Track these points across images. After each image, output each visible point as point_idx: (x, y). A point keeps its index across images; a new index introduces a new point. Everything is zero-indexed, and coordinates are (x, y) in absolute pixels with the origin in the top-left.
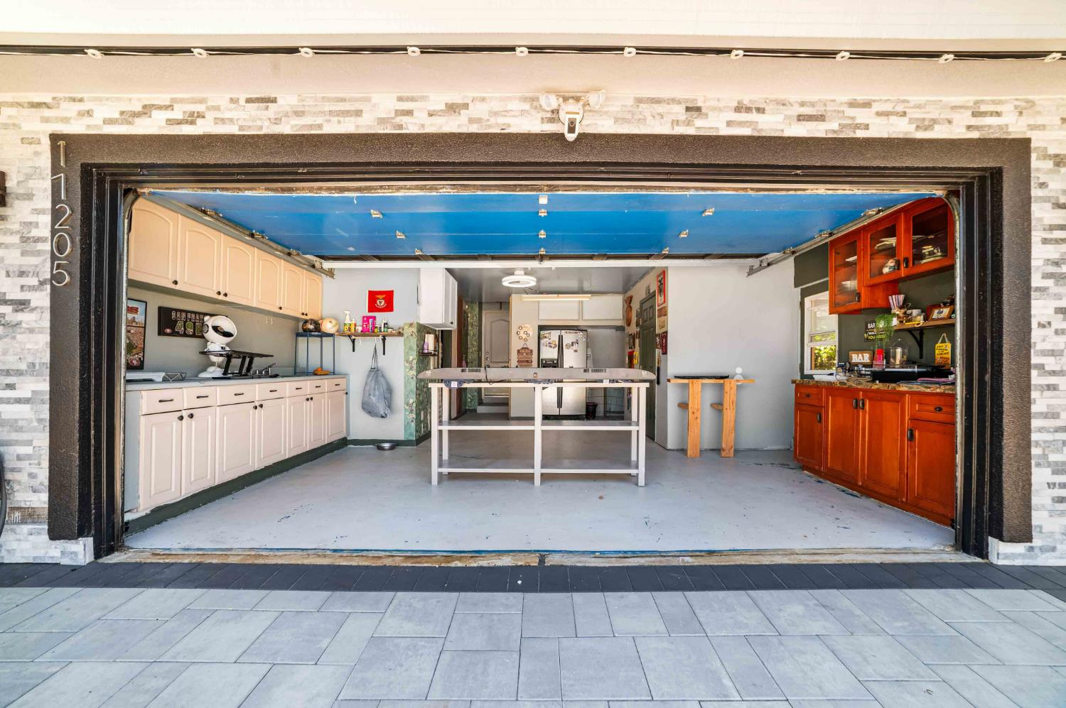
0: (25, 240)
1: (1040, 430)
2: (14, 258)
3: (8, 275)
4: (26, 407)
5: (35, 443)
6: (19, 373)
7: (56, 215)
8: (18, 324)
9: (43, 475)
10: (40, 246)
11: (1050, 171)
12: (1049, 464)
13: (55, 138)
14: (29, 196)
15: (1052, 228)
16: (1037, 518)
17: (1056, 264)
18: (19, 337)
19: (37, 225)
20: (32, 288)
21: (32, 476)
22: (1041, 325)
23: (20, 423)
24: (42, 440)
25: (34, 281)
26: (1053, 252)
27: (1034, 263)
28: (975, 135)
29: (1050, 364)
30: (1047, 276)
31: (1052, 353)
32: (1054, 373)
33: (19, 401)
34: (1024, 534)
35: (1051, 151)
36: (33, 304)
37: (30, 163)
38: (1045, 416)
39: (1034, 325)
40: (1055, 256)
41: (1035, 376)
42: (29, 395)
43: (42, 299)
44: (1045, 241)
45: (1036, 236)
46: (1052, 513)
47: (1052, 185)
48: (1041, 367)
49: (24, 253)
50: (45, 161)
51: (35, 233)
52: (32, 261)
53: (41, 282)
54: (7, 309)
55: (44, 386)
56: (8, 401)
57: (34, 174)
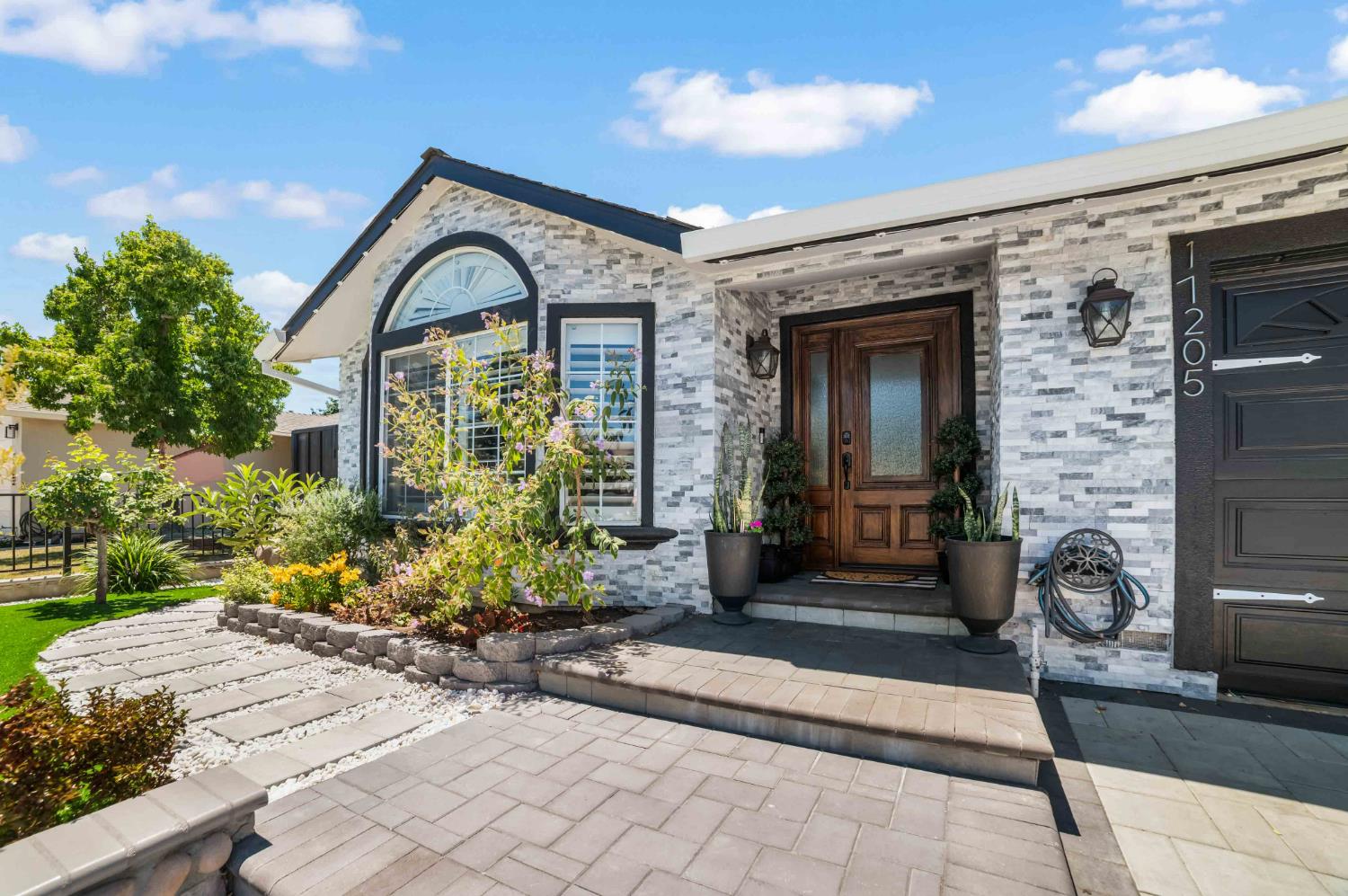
0: (1135, 351)
2: (1123, 371)
3: (1116, 388)
4: (1143, 527)
5: (1154, 565)
6: (1133, 491)
7: (1181, 322)
8: (1133, 439)
9: (1165, 599)
10: (1157, 356)
13: (1178, 239)
14: (1141, 305)
18: (1132, 453)
19: (1152, 333)
20: (1147, 401)
21: (1155, 599)
23: (1134, 544)
24: (1163, 562)
25: (1150, 394)
33: (1133, 520)
36: (1148, 418)
37: (1139, 271)
42: (1144, 513)
43: (1164, 411)
49: (1134, 365)
50: (1161, 266)
51: (1150, 342)
52: (1147, 372)
53: (1160, 395)
54: (1117, 424)
55: (1168, 503)
56: (1120, 520)
57: (1146, 279)
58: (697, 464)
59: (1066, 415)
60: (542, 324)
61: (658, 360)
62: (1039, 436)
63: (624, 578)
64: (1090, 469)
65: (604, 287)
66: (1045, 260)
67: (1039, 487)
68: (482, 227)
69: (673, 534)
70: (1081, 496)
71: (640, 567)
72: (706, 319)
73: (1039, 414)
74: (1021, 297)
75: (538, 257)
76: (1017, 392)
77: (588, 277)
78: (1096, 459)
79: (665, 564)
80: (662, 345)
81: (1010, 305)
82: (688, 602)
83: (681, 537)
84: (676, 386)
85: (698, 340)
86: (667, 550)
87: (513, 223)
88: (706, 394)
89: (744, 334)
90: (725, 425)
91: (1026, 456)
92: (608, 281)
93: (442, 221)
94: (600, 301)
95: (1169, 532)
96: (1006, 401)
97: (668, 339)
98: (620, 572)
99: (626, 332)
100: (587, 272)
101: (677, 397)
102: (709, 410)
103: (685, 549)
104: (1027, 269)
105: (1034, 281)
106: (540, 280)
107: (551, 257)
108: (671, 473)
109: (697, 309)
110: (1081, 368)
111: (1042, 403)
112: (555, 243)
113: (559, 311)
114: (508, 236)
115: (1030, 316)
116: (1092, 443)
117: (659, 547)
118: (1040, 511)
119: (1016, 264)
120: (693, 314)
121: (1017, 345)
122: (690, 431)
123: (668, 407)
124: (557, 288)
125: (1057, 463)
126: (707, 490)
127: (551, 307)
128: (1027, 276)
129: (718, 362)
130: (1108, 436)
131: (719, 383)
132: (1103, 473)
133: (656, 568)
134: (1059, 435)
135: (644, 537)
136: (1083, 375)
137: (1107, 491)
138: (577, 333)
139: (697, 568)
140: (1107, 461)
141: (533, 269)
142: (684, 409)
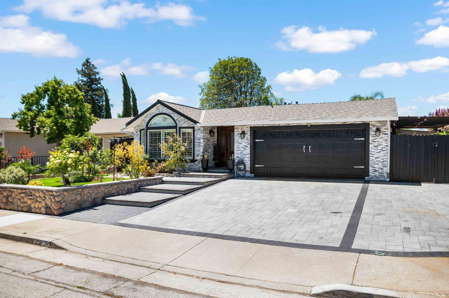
0: (247, 139)
1: (371, 162)
2: (246, 141)
3: (245, 143)
4: (247, 159)
6: (246, 154)
7: (251, 136)
8: (246, 149)
9: (249, 166)
11: (373, 127)
12: (372, 167)
13: (250, 127)
14: (247, 134)
15: (373, 135)
16: (370, 174)
17: (374, 140)
20: (248, 145)
21: (248, 166)
22: (371, 148)
24: (249, 162)
26: (373, 138)
27: (370, 140)
28: (362, 123)
29: (373, 153)
30: (372, 141)
31: (373, 152)
32: (373, 154)
33: (247, 158)
34: (368, 176)
35: (373, 124)
38: (372, 160)
39: (370, 148)
40: (373, 139)
41: (370, 155)
42: (247, 157)
43: (249, 146)
44: (372, 137)
45: (370, 136)
46: (372, 173)
47: (373, 129)
48: (371, 154)
49: (247, 140)
50: (249, 130)
51: (248, 138)
52: (248, 141)
53: (249, 144)
54: (245, 147)
55: (249, 156)
56: (245, 158)
57: (248, 131)
58: (201, 150)
59: (241, 146)
60: (178, 130)
61: (195, 135)
62: (238, 148)
63: (190, 167)
64: (243, 152)
65: (187, 124)
66: (239, 127)
67: (238, 154)
68: (167, 113)
69: (197, 160)
70: (242, 155)
71: (193, 165)
72: (202, 130)
73: (238, 146)
74: (237, 132)
75: (177, 120)
76: (236, 143)
77: (185, 123)
78: (243, 151)
79: (196, 165)
80: (196, 133)
81: (236, 133)
82: (199, 170)
83: (198, 161)
84: (198, 139)
85: (201, 133)
86: (197, 162)
87: (173, 113)
88: (202, 141)
89: (209, 130)
90: (205, 145)
91: (237, 150)
92: (188, 123)
93: (160, 110)
94: (187, 126)
95: (249, 159)
96: (235, 144)
97: (197, 132)
98: (190, 166)
99: (190, 131)
100: (185, 122)
101: (198, 141)
102: (202, 143)
103: (199, 162)
104: (237, 128)
105: (238, 130)
106: (178, 123)
107: (179, 120)
108: (197, 152)
109: (201, 128)
110: (242, 140)
111: (238, 144)
112: (180, 118)
113: (180, 128)
114: (172, 115)
115: (237, 134)
116: (243, 149)
117: (195, 162)
118: (238, 157)
119: (236, 128)
120: (200, 129)
121: (236, 137)
122: (200, 146)
123: (197, 142)
124: (180, 124)
125: (240, 151)
126: (201, 154)
127: (179, 127)
128: (237, 129)
129: (203, 136)
130: (244, 148)
131: (203, 139)
132: (244, 152)
133: (195, 165)
134: (240, 148)
135: (193, 161)
136: (242, 141)
137: (244, 154)
138: (183, 130)
139: (200, 165)
140: (245, 151)
141: (176, 121)
142: (199, 143)
